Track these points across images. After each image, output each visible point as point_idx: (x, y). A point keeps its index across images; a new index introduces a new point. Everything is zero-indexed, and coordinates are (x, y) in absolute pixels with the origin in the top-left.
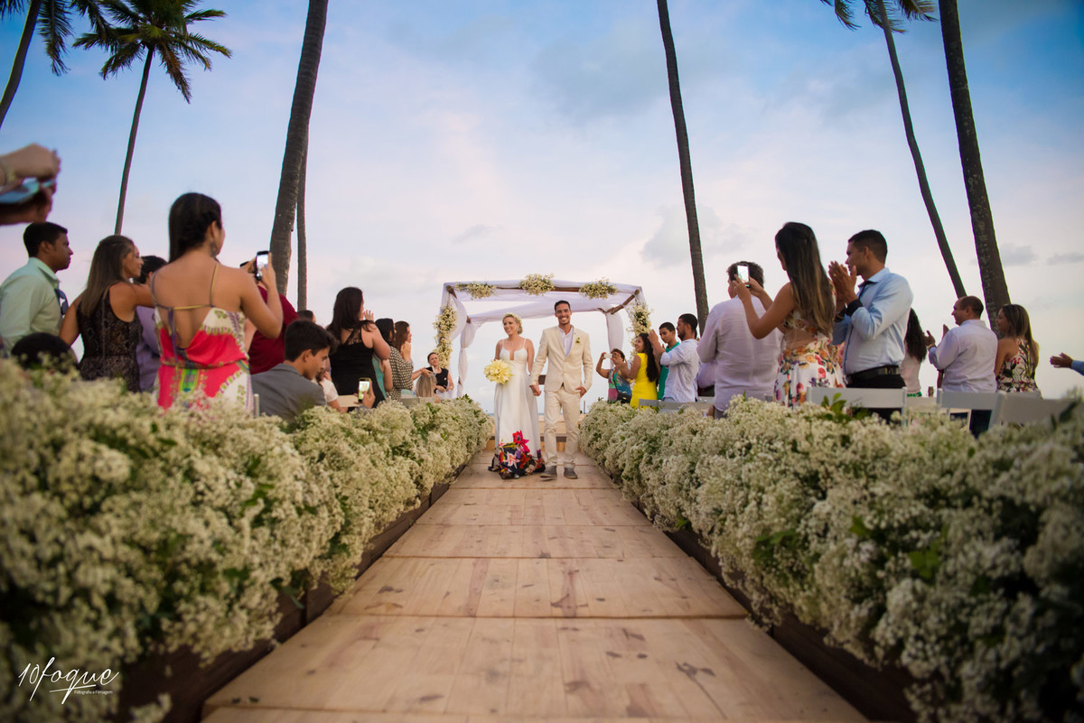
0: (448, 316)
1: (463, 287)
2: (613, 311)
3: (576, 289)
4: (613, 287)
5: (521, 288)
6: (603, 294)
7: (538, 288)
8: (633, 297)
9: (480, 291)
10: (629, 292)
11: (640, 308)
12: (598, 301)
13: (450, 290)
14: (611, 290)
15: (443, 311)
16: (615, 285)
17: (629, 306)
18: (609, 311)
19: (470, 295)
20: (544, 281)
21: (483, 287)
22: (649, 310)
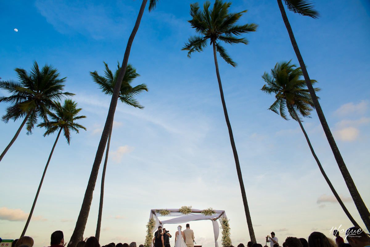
0: (152, 222)
1: (158, 211)
2: (215, 220)
3: (200, 212)
4: (214, 211)
5: (180, 212)
6: (210, 214)
7: (186, 212)
8: (221, 215)
9: (165, 212)
10: (220, 213)
11: (224, 219)
12: (208, 216)
13: (153, 212)
14: (213, 212)
15: (150, 221)
16: (215, 210)
17: (220, 218)
18: (213, 220)
19: (161, 215)
20: (188, 209)
21: (165, 211)
22: (228, 220)
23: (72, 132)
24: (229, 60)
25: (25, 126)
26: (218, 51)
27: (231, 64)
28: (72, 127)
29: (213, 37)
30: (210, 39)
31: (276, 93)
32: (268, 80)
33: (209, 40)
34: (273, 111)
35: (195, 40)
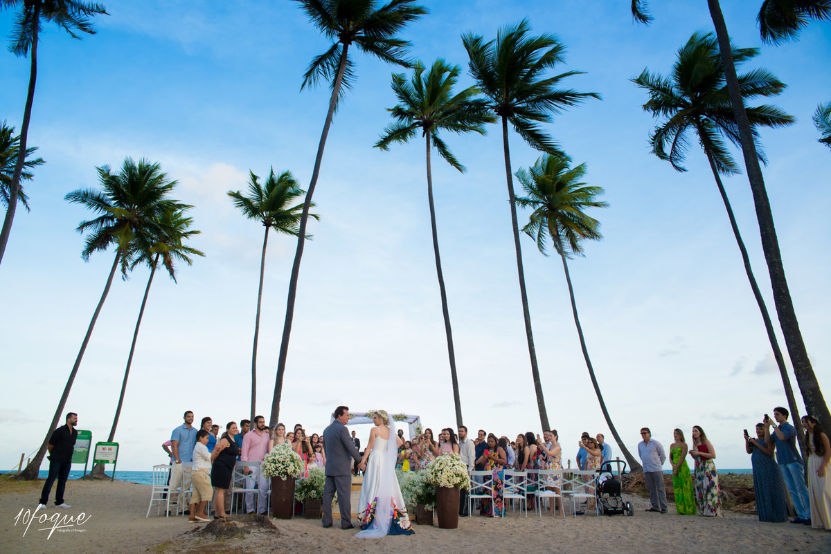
8: (416, 420)
11: (418, 426)
16: (408, 415)
23: (176, 261)
24: (452, 161)
25: (119, 266)
26: (435, 146)
27: (457, 167)
28: (178, 253)
29: (428, 126)
30: (422, 128)
31: (534, 208)
32: (524, 180)
33: (420, 130)
34: (529, 234)
35: (396, 129)
